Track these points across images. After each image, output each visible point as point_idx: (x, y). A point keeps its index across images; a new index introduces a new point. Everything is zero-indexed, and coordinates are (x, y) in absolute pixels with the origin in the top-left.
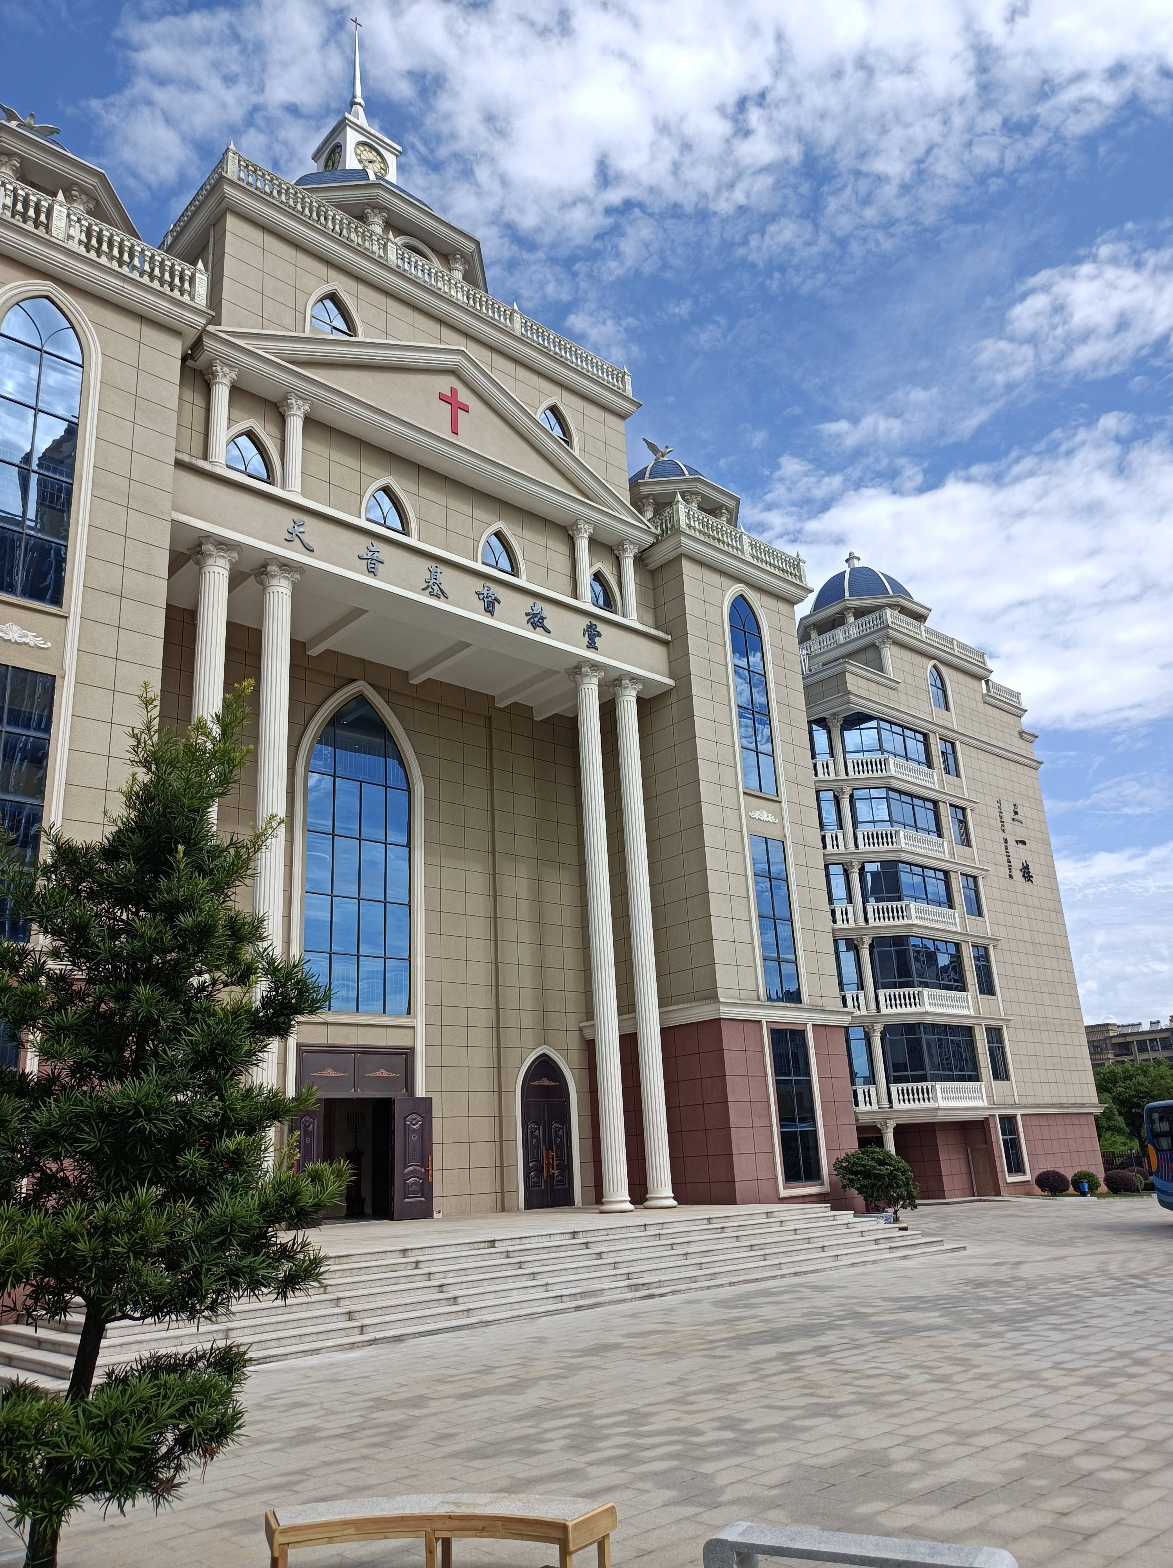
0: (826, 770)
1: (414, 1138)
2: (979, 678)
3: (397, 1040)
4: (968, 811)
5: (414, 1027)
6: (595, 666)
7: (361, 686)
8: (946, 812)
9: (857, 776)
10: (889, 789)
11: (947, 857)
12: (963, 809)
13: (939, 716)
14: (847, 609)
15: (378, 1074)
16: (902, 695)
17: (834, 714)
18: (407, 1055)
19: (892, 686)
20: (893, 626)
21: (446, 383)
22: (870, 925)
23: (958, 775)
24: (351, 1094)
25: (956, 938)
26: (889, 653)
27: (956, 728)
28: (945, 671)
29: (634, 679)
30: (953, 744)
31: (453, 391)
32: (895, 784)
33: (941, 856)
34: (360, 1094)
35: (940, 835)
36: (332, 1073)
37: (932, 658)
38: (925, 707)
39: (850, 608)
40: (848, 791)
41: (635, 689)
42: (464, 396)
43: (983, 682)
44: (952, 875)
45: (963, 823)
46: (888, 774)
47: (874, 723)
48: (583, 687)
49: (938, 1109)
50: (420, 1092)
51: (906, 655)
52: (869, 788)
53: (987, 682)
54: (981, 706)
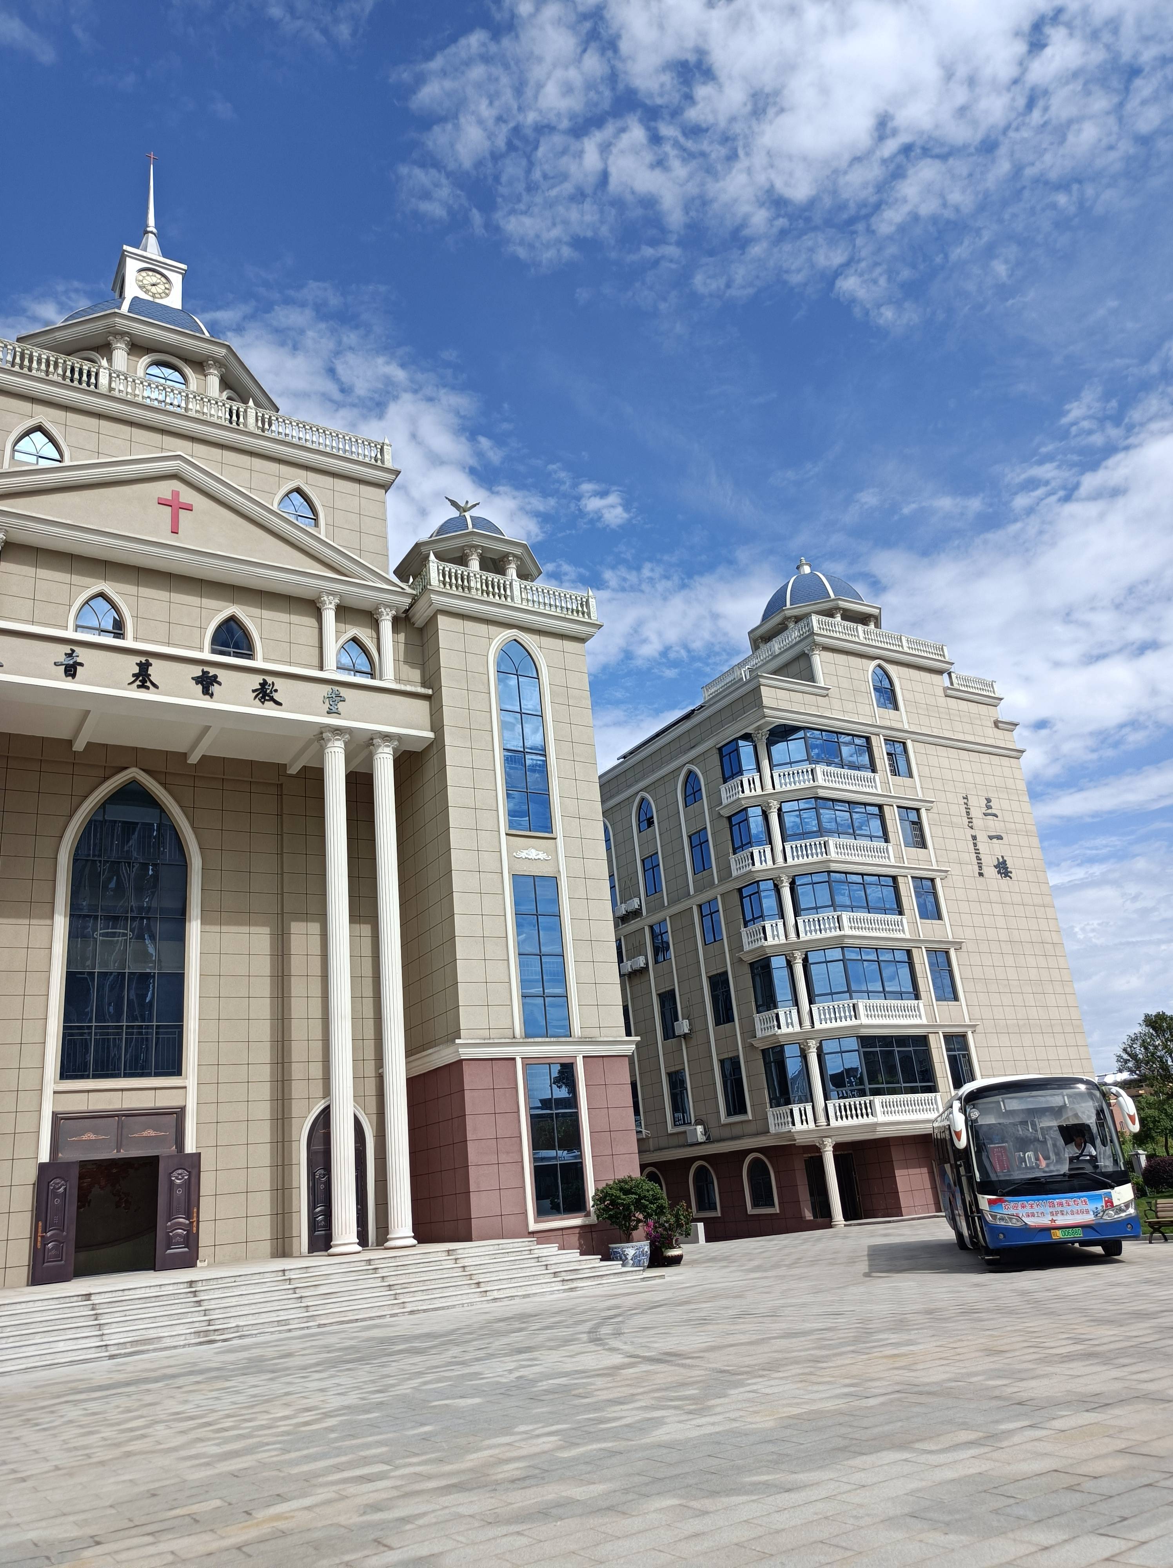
0: (752, 786)
1: (179, 1192)
2: (940, 672)
3: (165, 1100)
4: (923, 812)
5: (185, 1087)
6: (338, 731)
7: (133, 773)
8: (892, 816)
9: (784, 788)
10: (817, 798)
11: (893, 862)
12: (918, 810)
13: (885, 717)
14: (787, 619)
15: (145, 1134)
16: (834, 701)
17: (759, 728)
18: (180, 1114)
19: (824, 693)
20: (822, 632)
21: (165, 489)
22: (801, 939)
23: (911, 775)
24: (113, 1154)
25: (906, 945)
26: (818, 659)
27: (906, 727)
28: (890, 668)
29: (387, 737)
30: (904, 744)
31: (176, 494)
32: (822, 793)
33: (887, 862)
34: (123, 1154)
35: (887, 841)
36: (93, 1137)
37: (873, 658)
38: (867, 709)
39: (790, 618)
40: (775, 805)
41: (389, 746)
42: (187, 495)
43: (946, 675)
44: (900, 879)
45: (917, 825)
46: (816, 784)
47: (801, 734)
48: (326, 751)
49: (876, 1125)
50: (190, 1147)
51: (841, 658)
52: (798, 800)
53: (950, 674)
54: (942, 701)
